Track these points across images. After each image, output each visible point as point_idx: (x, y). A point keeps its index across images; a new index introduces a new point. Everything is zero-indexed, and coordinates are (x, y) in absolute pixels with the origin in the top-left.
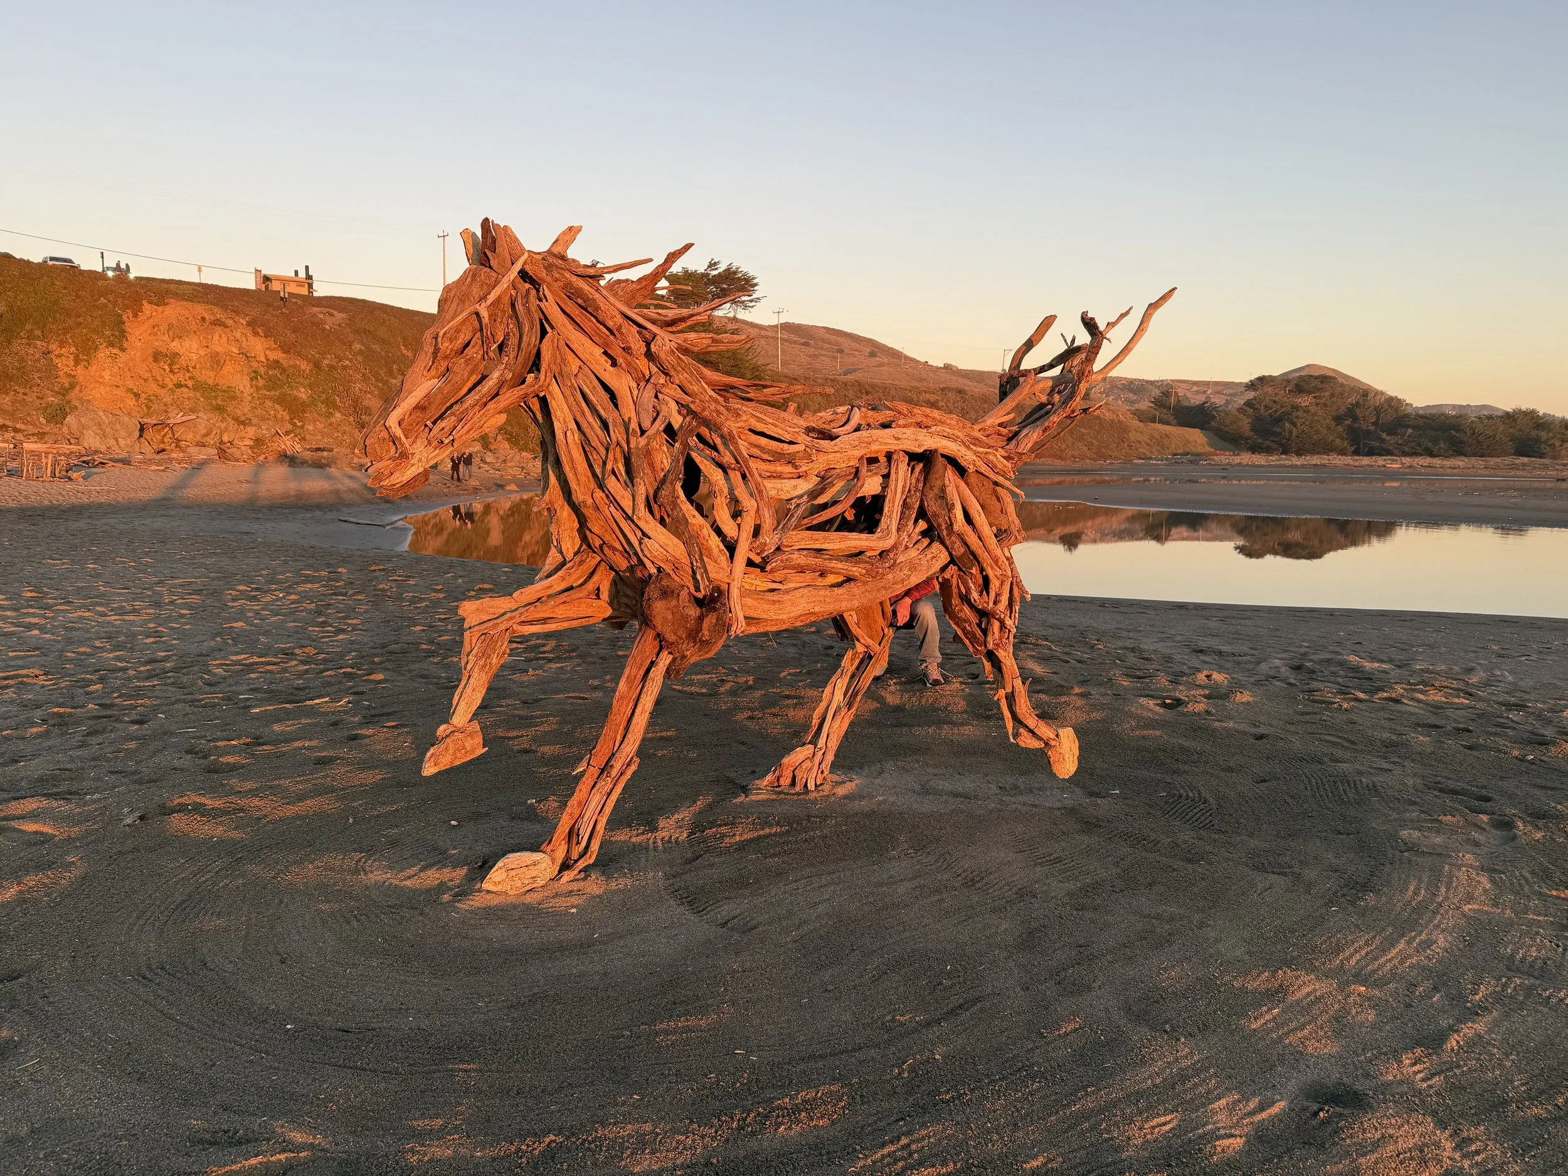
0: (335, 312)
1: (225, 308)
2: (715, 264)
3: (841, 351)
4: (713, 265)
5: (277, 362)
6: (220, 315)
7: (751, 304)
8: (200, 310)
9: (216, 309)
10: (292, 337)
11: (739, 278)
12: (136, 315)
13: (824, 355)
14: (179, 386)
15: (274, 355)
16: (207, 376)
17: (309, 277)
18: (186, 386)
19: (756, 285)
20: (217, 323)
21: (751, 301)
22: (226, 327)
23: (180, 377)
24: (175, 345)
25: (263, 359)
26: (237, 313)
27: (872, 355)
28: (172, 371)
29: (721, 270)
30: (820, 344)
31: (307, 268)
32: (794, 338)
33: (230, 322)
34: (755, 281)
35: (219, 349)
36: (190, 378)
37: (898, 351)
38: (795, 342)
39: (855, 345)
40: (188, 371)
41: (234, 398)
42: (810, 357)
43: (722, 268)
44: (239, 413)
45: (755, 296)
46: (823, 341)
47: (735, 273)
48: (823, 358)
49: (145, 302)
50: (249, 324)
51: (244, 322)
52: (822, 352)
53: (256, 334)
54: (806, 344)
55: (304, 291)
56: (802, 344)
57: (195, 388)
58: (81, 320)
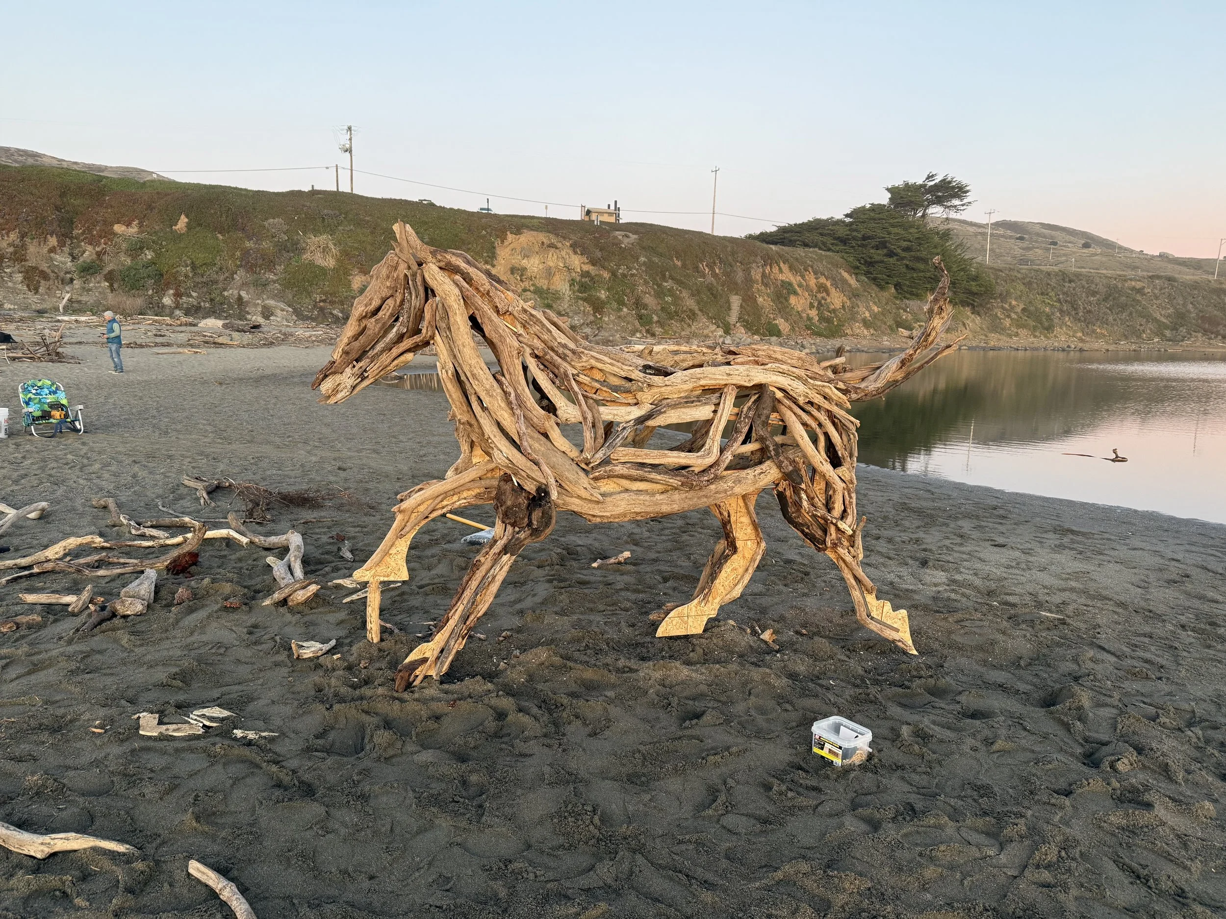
0: (630, 235)
1: (557, 235)
2: (933, 176)
3: (1055, 244)
4: (930, 177)
5: (588, 272)
6: (554, 240)
7: (962, 208)
8: (542, 237)
9: (551, 236)
10: (599, 254)
11: (953, 187)
12: (502, 242)
13: (1037, 248)
14: (525, 290)
15: (586, 268)
16: (543, 283)
17: (617, 209)
18: (529, 290)
19: (968, 191)
20: (552, 246)
21: (963, 205)
22: (557, 248)
23: (526, 284)
24: (524, 262)
25: (579, 270)
26: (564, 238)
27: (1086, 246)
28: (521, 280)
29: (937, 181)
30: (1035, 238)
31: (616, 202)
32: (1009, 233)
33: (559, 245)
34: (968, 188)
35: (551, 264)
36: (533, 285)
37: (1113, 242)
38: (1011, 237)
39: (1069, 238)
40: (531, 280)
41: (558, 298)
42: (1024, 249)
43: (938, 179)
44: (561, 309)
45: (965, 201)
46: (1038, 235)
47: (950, 182)
48: (1037, 250)
49: (508, 233)
50: (571, 246)
51: (568, 244)
52: (1036, 245)
53: (575, 253)
54: (1021, 238)
55: (612, 220)
56: (1017, 239)
57: (535, 292)
58: (470, 246)
